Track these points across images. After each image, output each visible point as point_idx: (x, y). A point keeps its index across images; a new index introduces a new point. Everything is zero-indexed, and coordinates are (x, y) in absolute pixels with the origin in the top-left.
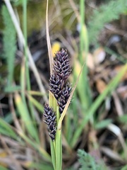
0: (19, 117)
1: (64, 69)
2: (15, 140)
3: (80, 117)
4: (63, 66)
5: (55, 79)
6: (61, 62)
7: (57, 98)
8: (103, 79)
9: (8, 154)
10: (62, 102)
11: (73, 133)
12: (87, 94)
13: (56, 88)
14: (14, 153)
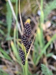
1: (28, 32)
2: (10, 61)
4: (28, 30)
7: (25, 46)
8: (49, 35)
9: (7, 67)
10: (28, 48)
11: (36, 59)
13: (24, 42)
14: (10, 67)
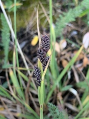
0: (12, 84)
1: (46, 46)
2: (9, 99)
3: (51, 84)
5: (40, 51)
6: (45, 41)
7: (42, 62)
8: (66, 59)
9: (5, 108)
10: (44, 65)
12: (55, 68)
13: (41, 56)
